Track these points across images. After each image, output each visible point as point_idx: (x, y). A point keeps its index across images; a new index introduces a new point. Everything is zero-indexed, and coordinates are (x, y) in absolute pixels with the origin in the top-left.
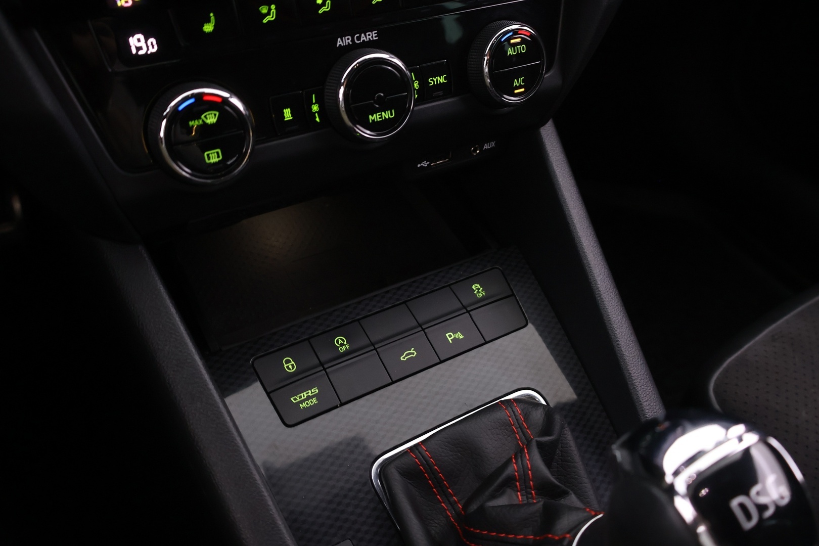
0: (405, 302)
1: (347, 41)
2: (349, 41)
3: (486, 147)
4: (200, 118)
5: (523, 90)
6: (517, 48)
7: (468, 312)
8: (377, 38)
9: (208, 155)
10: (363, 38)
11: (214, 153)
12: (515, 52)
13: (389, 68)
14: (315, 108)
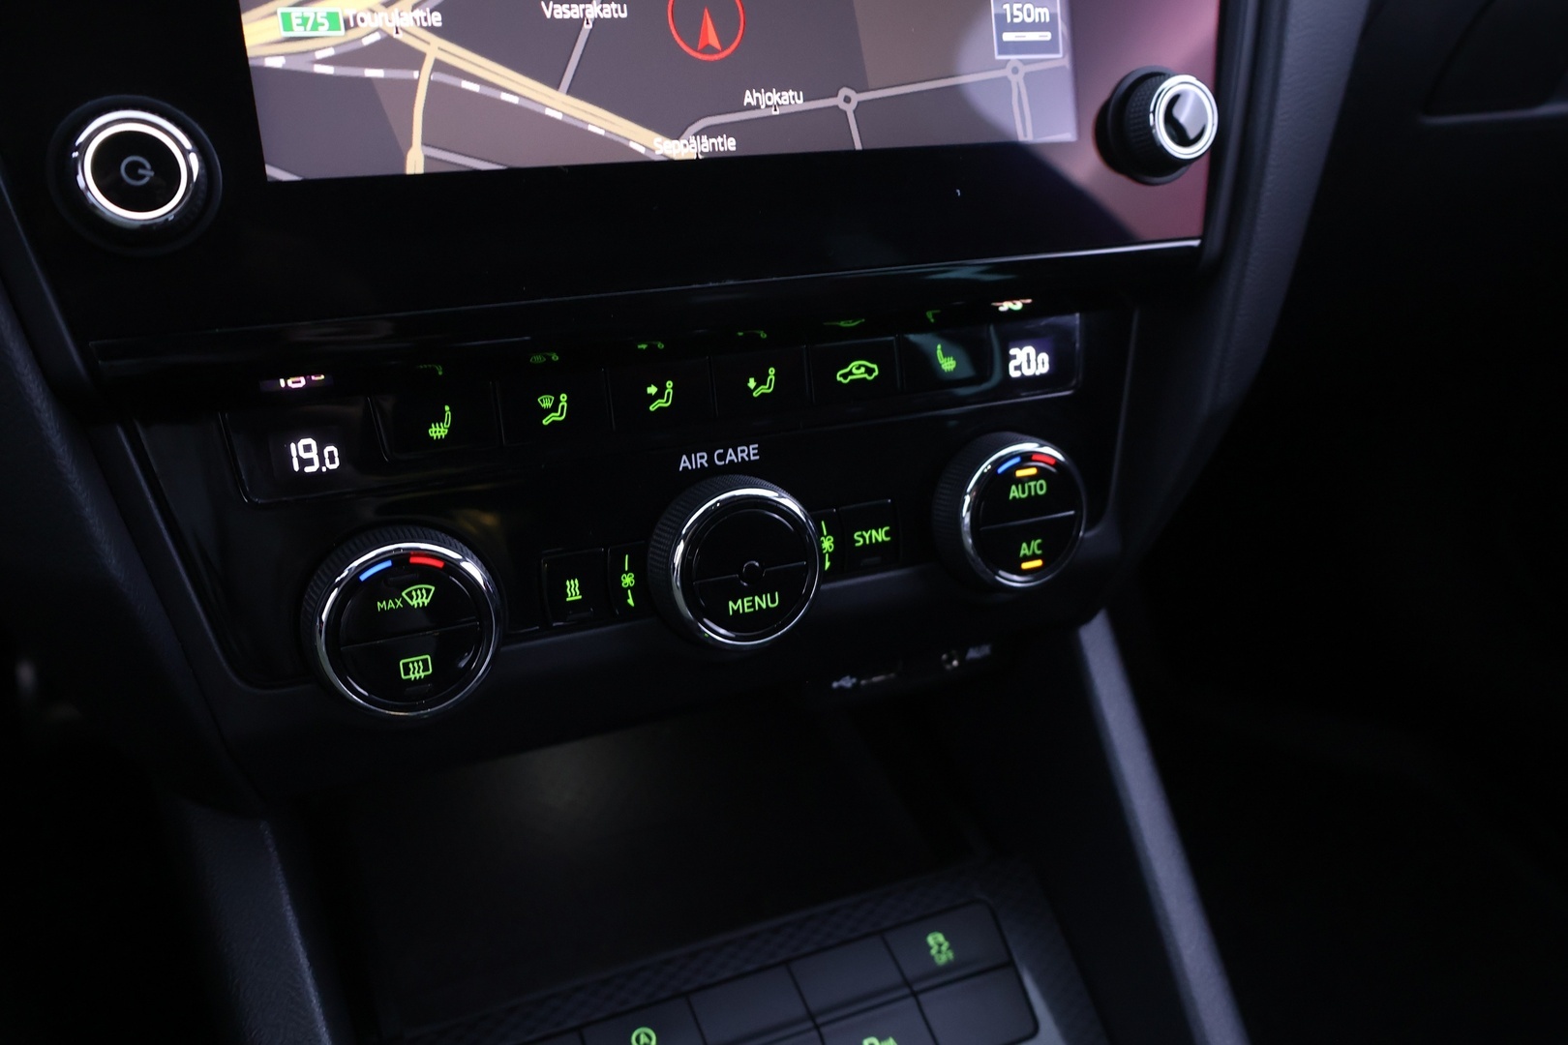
0: (786, 962)
1: (701, 459)
2: (704, 461)
3: (973, 654)
4: (399, 596)
5: (1038, 563)
6: (1030, 487)
7: (915, 995)
8: (758, 457)
9: (406, 666)
10: (731, 456)
11: (418, 662)
12: (1023, 492)
13: (777, 516)
14: (628, 580)
